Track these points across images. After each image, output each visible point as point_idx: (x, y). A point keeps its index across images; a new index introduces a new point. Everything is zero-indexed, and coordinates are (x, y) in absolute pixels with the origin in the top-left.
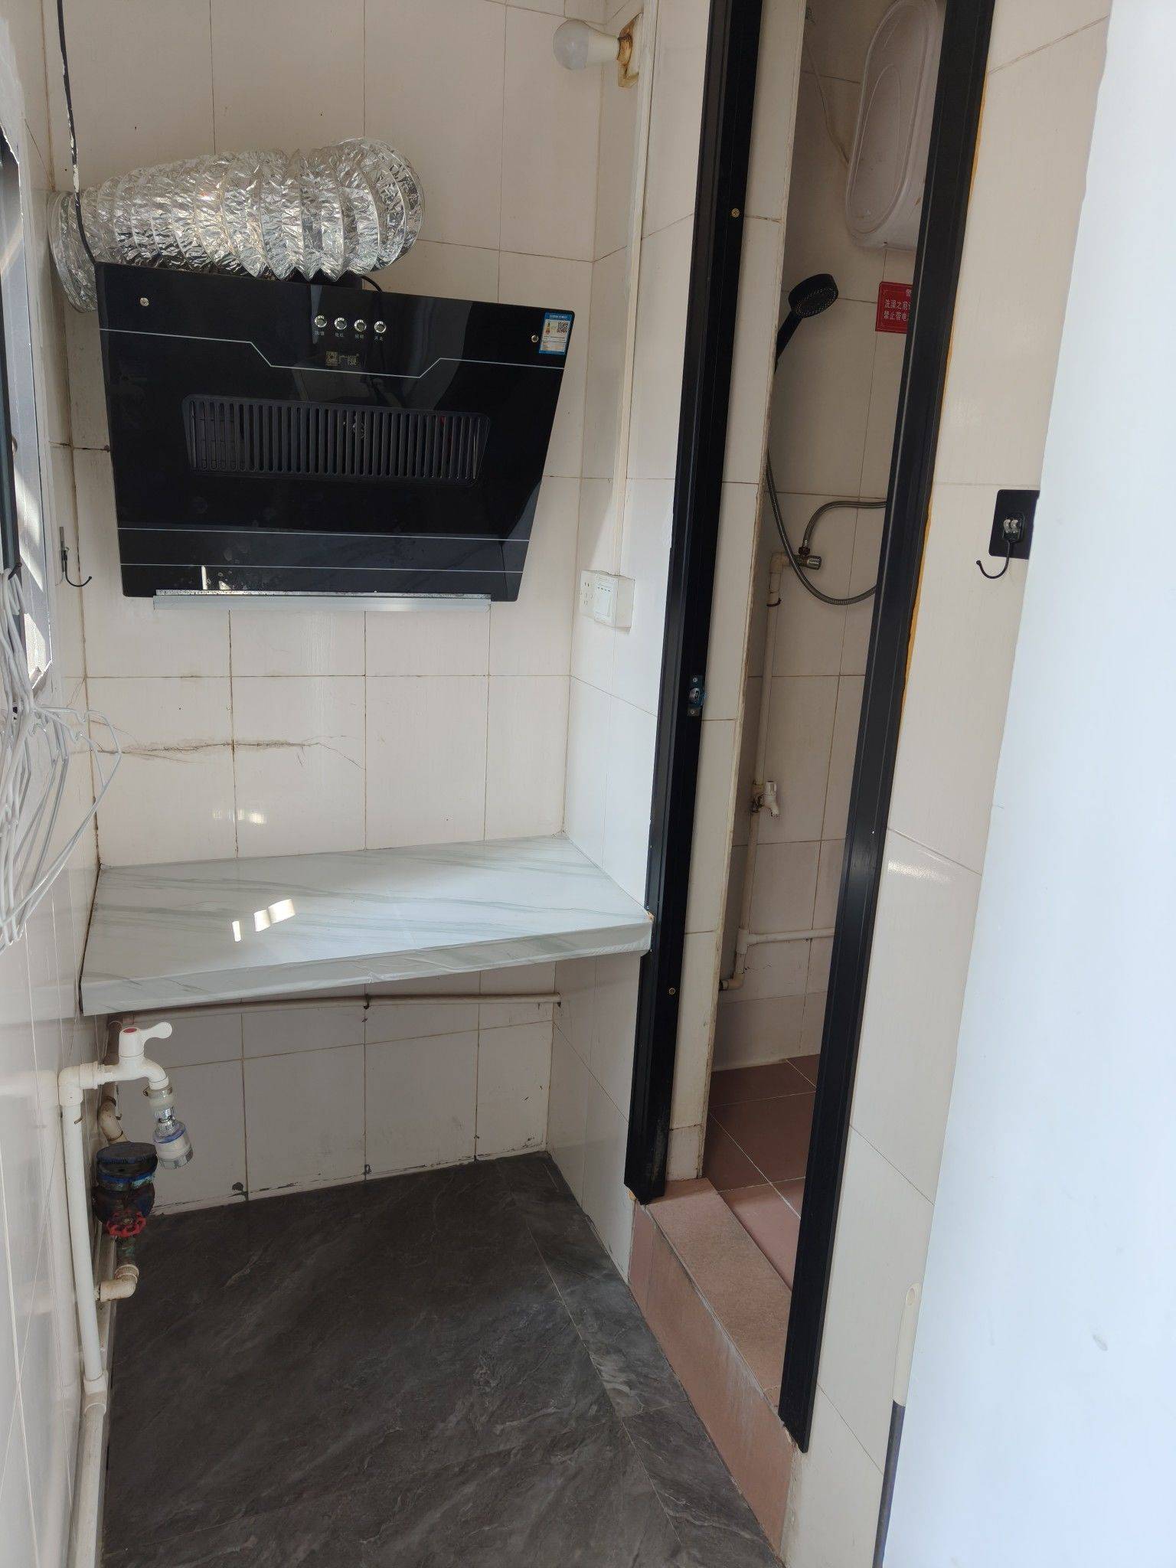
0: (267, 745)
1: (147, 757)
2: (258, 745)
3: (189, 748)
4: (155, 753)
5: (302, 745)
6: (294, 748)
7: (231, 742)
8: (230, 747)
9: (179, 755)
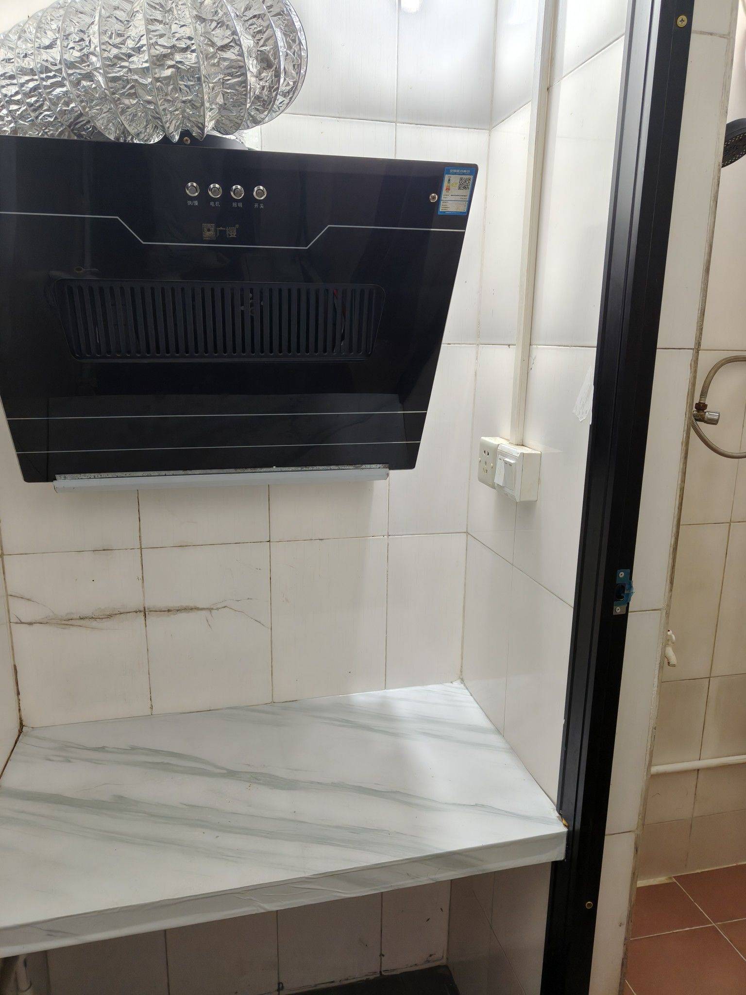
0: (178, 610)
1: (64, 626)
2: (169, 611)
3: (103, 617)
4: (70, 622)
5: (210, 609)
6: (204, 612)
7: (142, 609)
8: (142, 614)
9: (94, 624)
